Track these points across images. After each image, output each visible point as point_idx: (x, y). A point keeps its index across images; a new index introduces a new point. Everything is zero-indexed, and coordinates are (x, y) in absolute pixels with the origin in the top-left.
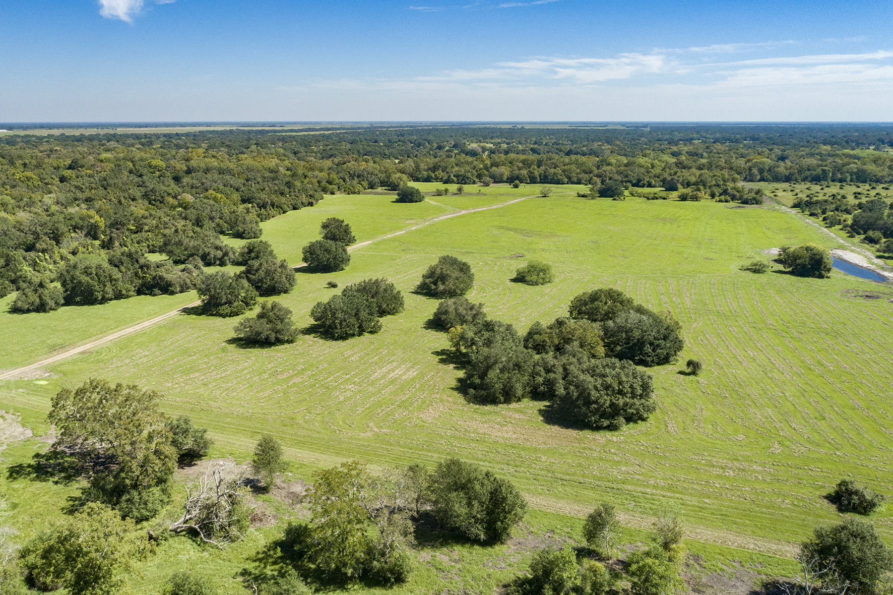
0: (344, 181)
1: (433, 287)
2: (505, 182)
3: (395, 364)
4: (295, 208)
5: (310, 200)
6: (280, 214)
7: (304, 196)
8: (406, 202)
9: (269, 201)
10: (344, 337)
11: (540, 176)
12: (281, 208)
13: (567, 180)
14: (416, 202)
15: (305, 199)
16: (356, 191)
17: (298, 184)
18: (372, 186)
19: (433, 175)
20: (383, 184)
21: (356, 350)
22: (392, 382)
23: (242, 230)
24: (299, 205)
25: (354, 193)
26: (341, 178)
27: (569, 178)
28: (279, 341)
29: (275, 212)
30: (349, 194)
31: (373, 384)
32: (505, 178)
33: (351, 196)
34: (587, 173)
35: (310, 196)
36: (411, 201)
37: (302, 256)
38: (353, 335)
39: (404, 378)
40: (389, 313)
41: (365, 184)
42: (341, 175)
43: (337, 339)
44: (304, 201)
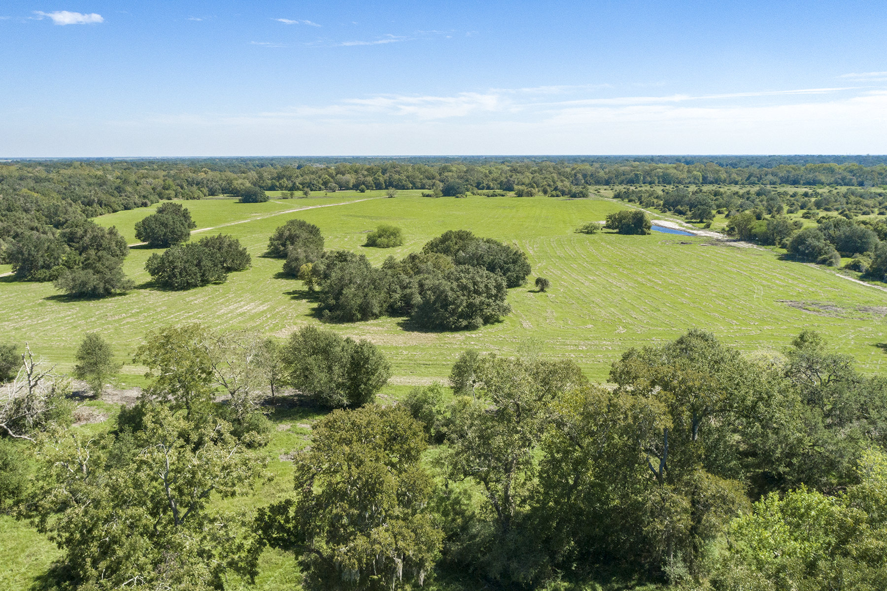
0: (182, 188)
1: (282, 248)
2: (351, 189)
3: (242, 303)
4: (126, 208)
5: (144, 201)
6: (109, 212)
7: (137, 197)
8: (250, 202)
9: (96, 199)
10: (186, 286)
11: (385, 182)
12: (111, 207)
13: (411, 185)
14: (261, 202)
15: (136, 199)
16: (196, 196)
17: (129, 189)
18: (212, 193)
19: (278, 184)
20: (224, 191)
21: (199, 296)
22: (241, 314)
23: (64, 220)
24: (132, 205)
25: (194, 198)
26: (178, 185)
27: (414, 184)
28: (108, 294)
29: (103, 210)
30: (187, 199)
31: (219, 317)
32: (351, 185)
33: (190, 201)
34: (430, 179)
35: (144, 197)
36: (255, 201)
37: (135, 232)
38: (195, 286)
39: (253, 311)
40: (236, 270)
41: (205, 190)
42: (178, 181)
43: (178, 290)
44: (137, 201)
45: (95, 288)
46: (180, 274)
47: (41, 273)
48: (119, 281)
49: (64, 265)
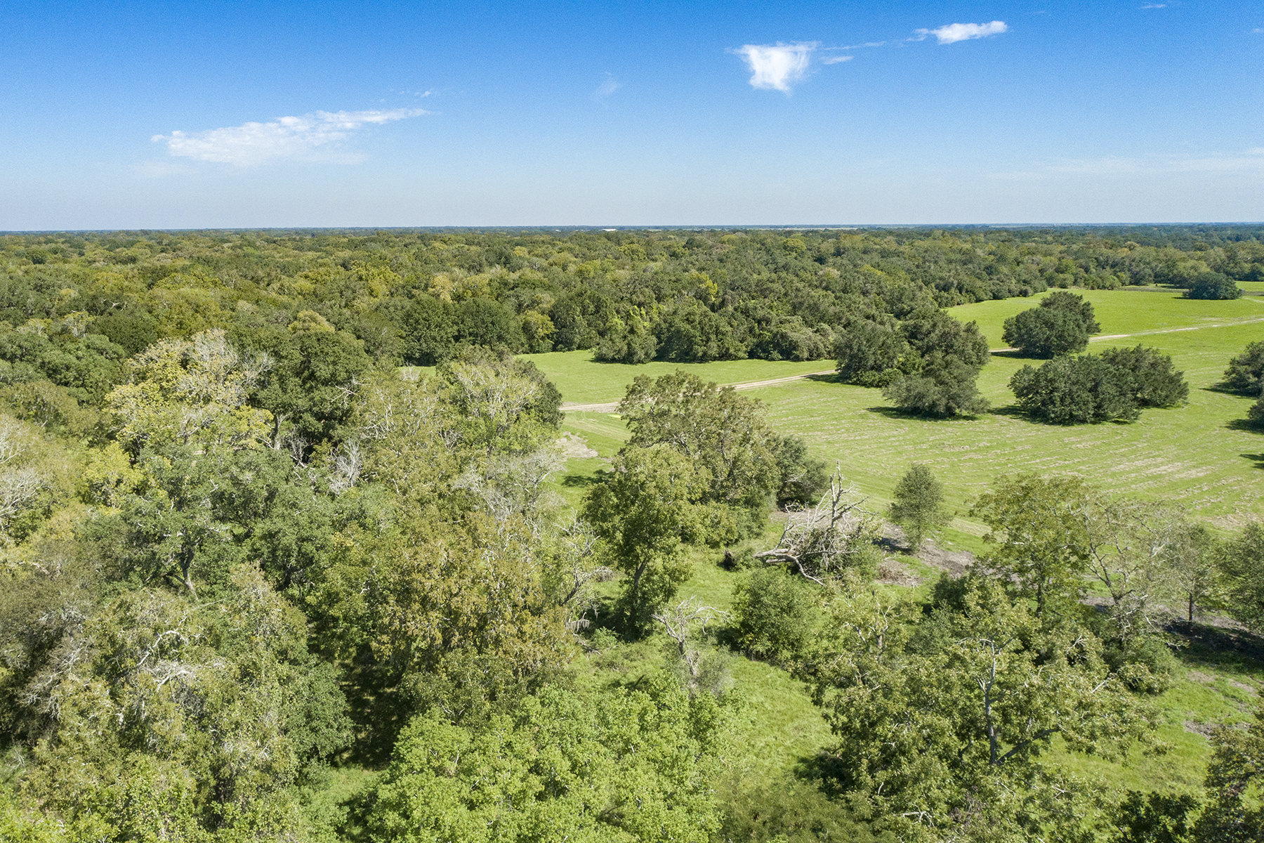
0: (1087, 270)
1: (1252, 379)
3: (1159, 460)
4: (996, 297)
5: (1024, 288)
6: (970, 301)
7: (1014, 281)
8: (1202, 298)
9: (955, 282)
10: (1069, 420)
12: (974, 294)
14: (1225, 298)
15: (1014, 285)
16: (1108, 284)
17: (1004, 269)
18: (1137, 280)
20: (1158, 278)
21: (1086, 437)
22: (1153, 478)
23: (909, 308)
24: (1004, 292)
25: (1104, 287)
26: (1081, 267)
28: (950, 414)
29: (962, 298)
30: (1093, 288)
31: (1114, 475)
33: (1097, 291)
35: (1025, 282)
36: (1214, 297)
37: (1003, 332)
38: (1083, 421)
39: (1177, 476)
40: (1157, 406)
41: (1125, 276)
42: (1082, 261)
43: (1054, 423)
44: (1013, 287)
45: (934, 405)
46: (1062, 400)
47: (869, 376)
48: (968, 398)
49: (899, 368)
